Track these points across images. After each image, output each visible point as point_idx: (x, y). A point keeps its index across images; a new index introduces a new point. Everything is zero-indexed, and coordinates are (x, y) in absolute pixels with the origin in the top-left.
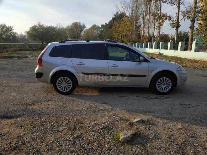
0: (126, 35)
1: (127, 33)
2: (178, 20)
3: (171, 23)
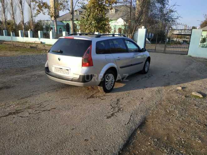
3: (49, 13)
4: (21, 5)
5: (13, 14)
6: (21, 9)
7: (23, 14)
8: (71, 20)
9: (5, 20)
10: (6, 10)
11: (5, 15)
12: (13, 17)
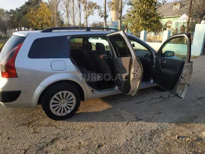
0: (47, 23)
1: (48, 21)
2: (105, 11)
3: (100, 13)
4: (80, 8)
5: (74, 17)
6: (79, 12)
7: (80, 17)
8: (119, 19)
9: (68, 23)
10: (69, 14)
11: (68, 19)
12: (73, 20)
